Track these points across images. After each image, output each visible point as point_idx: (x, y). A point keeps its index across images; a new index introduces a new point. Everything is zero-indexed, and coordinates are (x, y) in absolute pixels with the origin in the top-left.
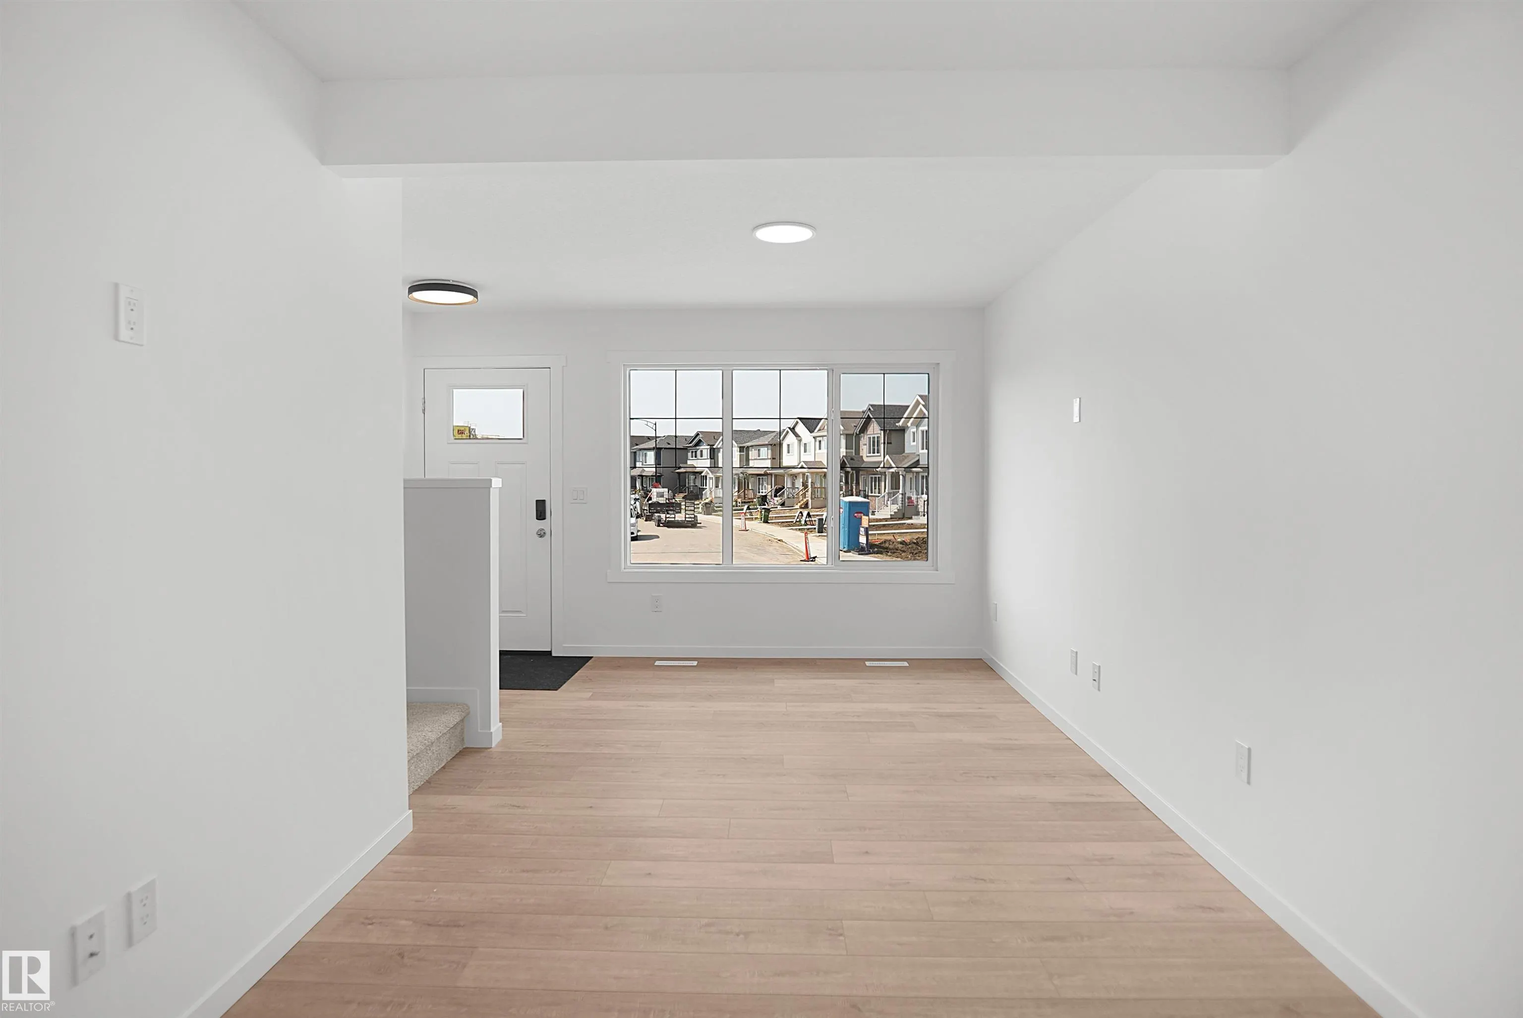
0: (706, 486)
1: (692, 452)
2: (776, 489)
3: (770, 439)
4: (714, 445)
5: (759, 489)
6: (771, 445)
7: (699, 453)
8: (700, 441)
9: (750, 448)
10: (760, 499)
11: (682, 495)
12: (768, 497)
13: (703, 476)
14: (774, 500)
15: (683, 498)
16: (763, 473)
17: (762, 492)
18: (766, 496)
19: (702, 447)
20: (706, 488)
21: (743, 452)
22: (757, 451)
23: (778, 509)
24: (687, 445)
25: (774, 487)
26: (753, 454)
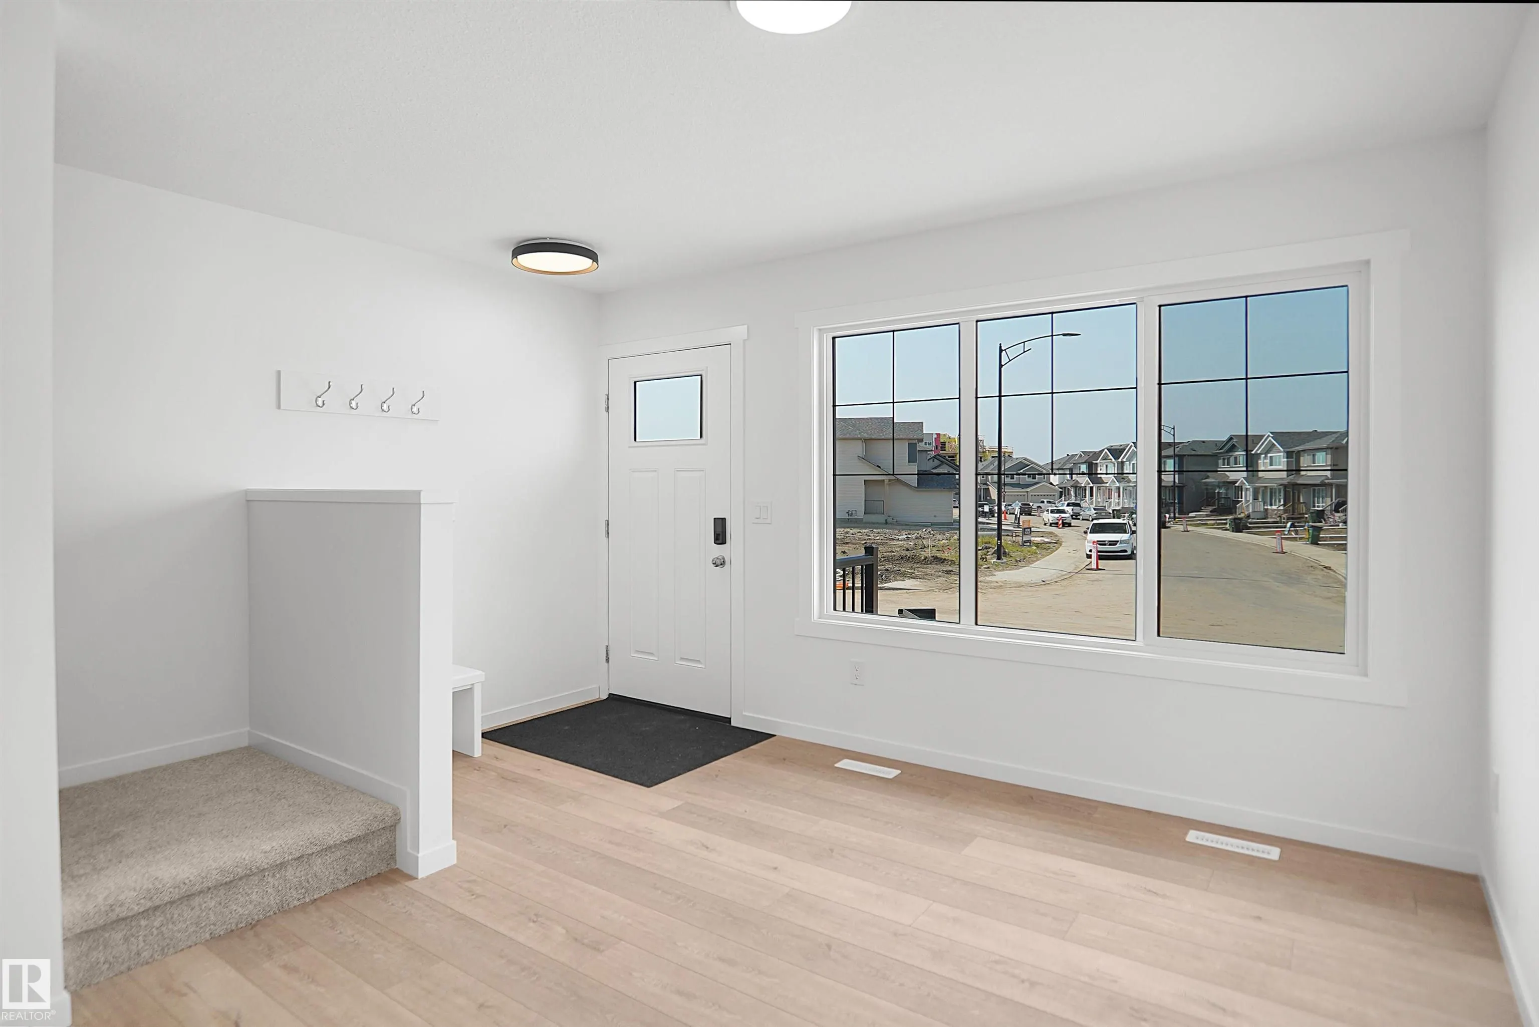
0: (1241, 498)
1: (1224, 459)
2: (1338, 503)
3: (1331, 441)
4: (1252, 451)
5: (1314, 503)
6: (1331, 448)
7: (1232, 460)
8: (1234, 446)
9: (1302, 453)
10: (1314, 515)
11: (1210, 508)
12: (1326, 512)
13: (1238, 486)
14: (1334, 516)
15: (1211, 512)
16: (1318, 482)
17: (1318, 507)
18: (1323, 511)
19: (1237, 453)
20: (1242, 501)
21: (1293, 458)
22: (1312, 456)
23: (1340, 527)
24: (1218, 451)
25: (1335, 500)
26: (1305, 461)
